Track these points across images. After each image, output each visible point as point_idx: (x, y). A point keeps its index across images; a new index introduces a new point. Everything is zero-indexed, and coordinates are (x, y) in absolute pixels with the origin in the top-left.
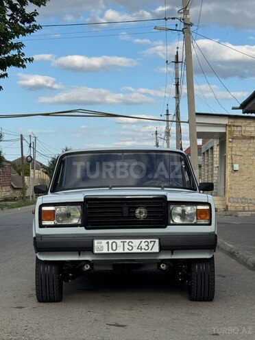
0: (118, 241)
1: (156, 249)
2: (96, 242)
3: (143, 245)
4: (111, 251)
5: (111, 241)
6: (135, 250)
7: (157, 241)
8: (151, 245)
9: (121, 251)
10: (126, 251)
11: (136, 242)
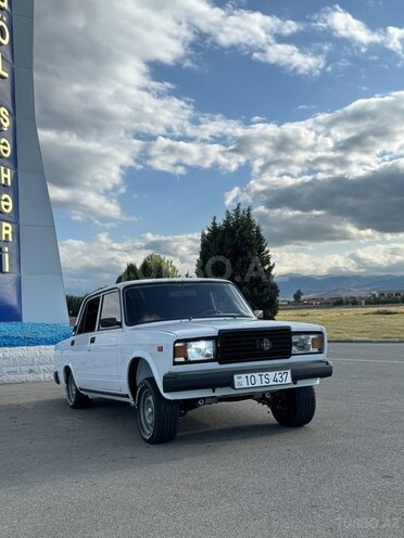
0: (256, 375)
1: (289, 380)
2: (235, 377)
3: (278, 377)
4: (250, 385)
5: (249, 375)
6: (272, 383)
7: (289, 372)
8: (284, 377)
9: (260, 385)
10: (264, 384)
11: (271, 375)
